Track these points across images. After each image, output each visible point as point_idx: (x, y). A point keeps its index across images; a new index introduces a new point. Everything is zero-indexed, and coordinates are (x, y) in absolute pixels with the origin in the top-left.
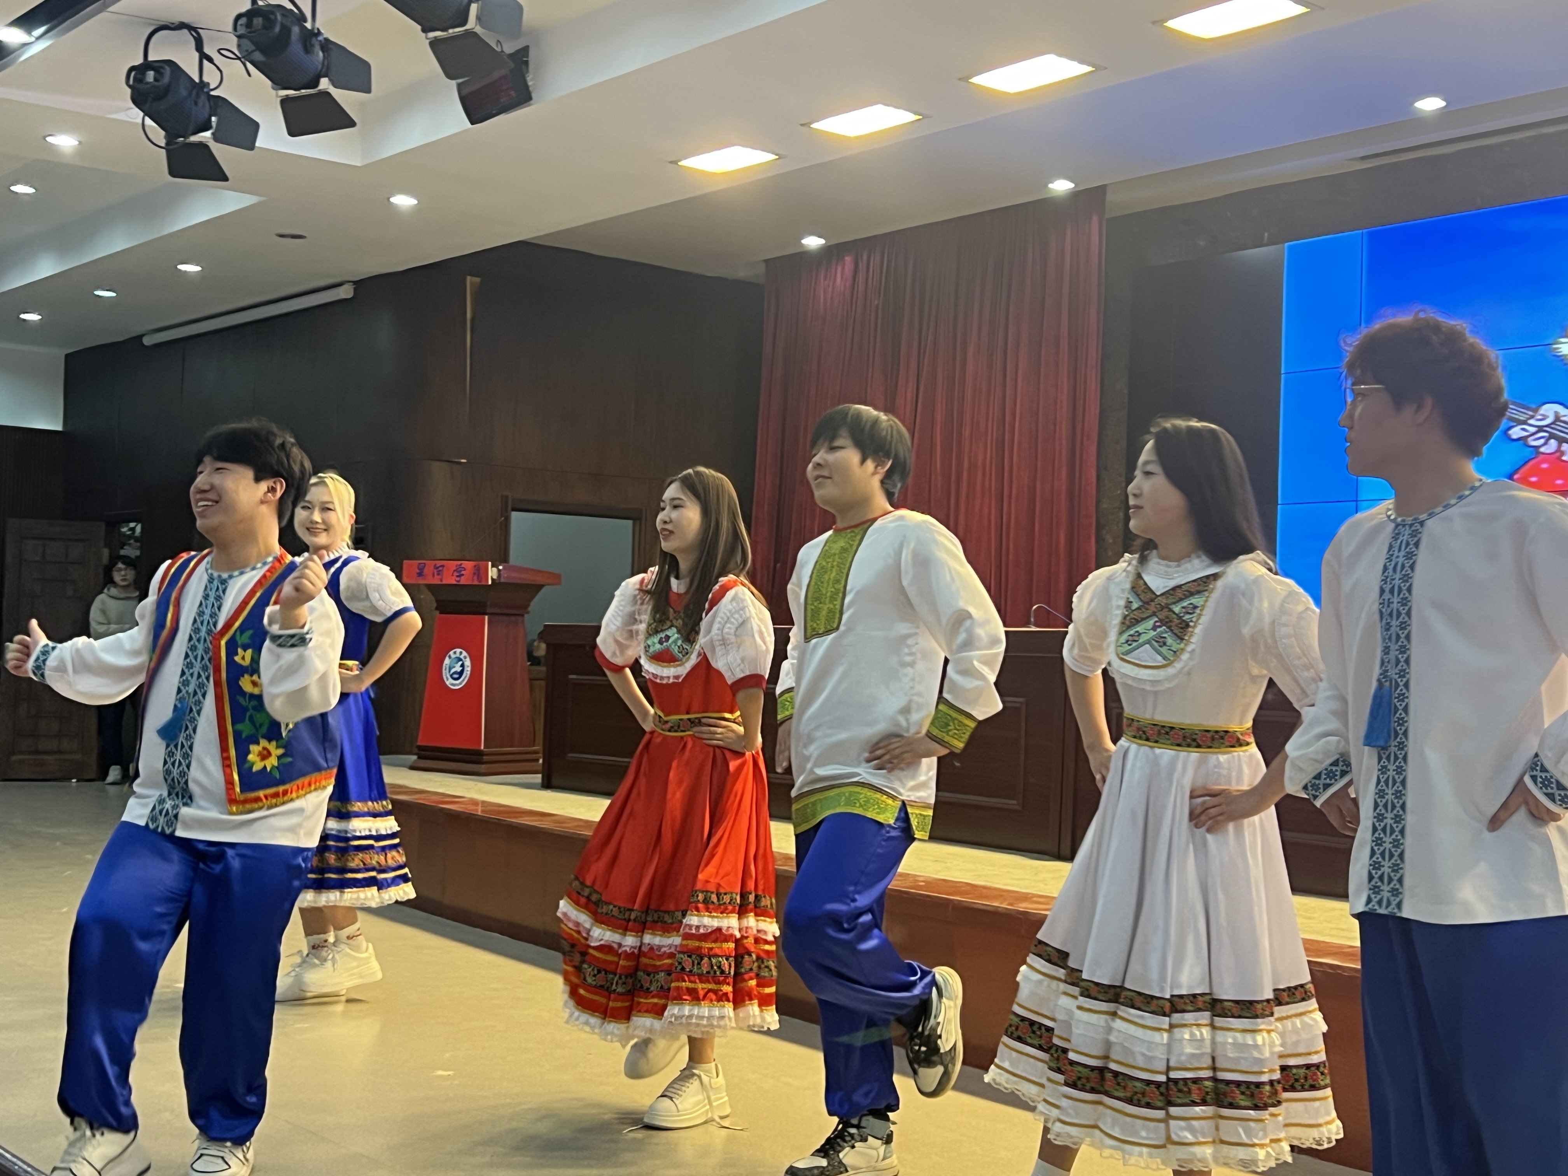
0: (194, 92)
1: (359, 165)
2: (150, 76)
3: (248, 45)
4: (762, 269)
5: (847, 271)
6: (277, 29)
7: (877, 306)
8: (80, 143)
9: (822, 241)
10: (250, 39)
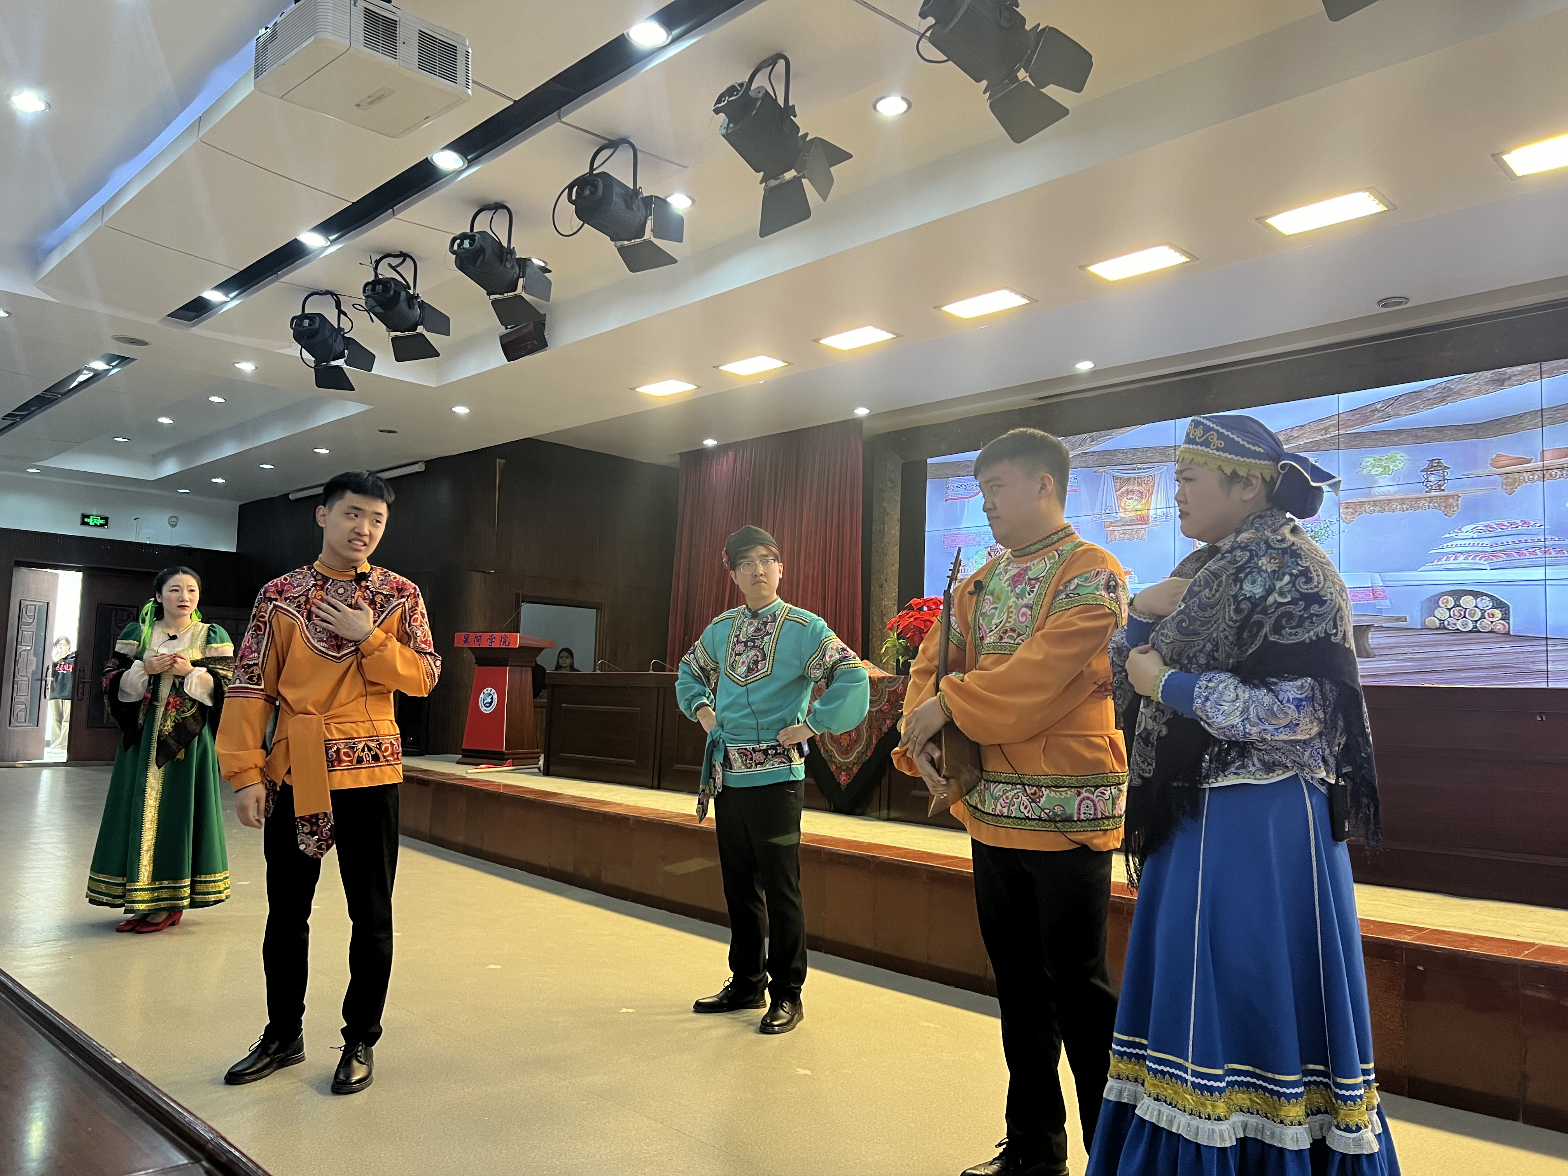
0: (334, 334)
1: (434, 386)
2: (306, 322)
3: (372, 302)
4: (678, 458)
5: (729, 460)
6: (392, 293)
7: (748, 481)
8: (257, 368)
9: (715, 443)
10: (374, 298)
